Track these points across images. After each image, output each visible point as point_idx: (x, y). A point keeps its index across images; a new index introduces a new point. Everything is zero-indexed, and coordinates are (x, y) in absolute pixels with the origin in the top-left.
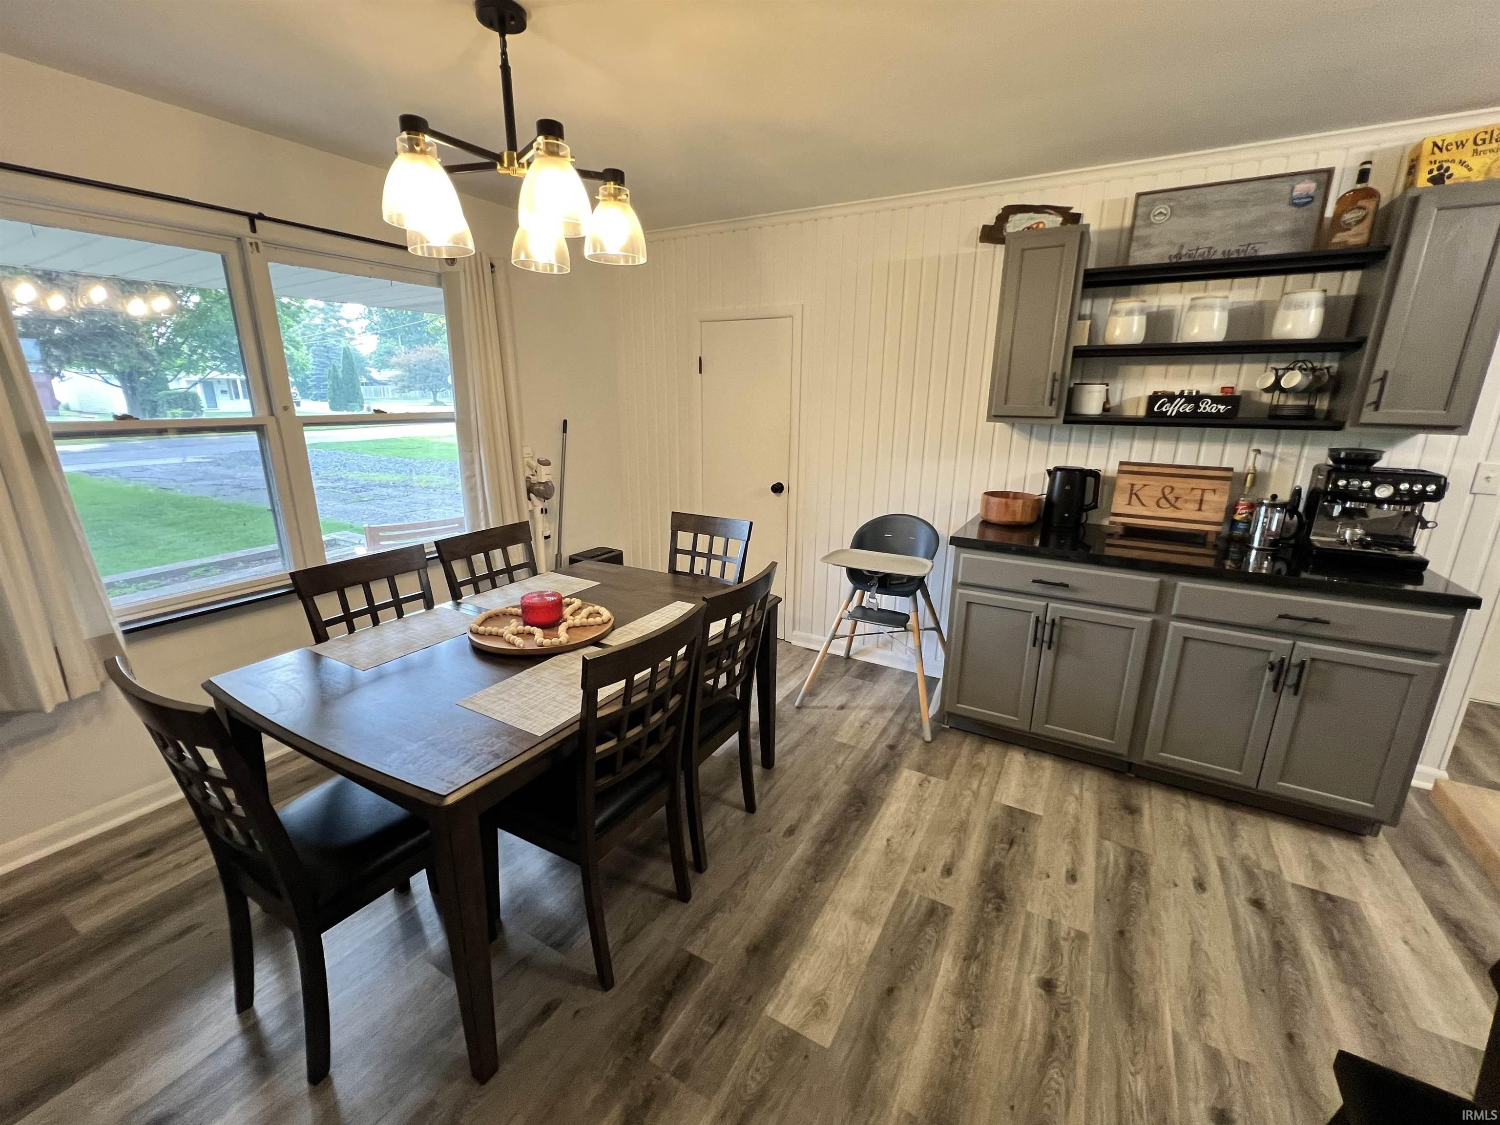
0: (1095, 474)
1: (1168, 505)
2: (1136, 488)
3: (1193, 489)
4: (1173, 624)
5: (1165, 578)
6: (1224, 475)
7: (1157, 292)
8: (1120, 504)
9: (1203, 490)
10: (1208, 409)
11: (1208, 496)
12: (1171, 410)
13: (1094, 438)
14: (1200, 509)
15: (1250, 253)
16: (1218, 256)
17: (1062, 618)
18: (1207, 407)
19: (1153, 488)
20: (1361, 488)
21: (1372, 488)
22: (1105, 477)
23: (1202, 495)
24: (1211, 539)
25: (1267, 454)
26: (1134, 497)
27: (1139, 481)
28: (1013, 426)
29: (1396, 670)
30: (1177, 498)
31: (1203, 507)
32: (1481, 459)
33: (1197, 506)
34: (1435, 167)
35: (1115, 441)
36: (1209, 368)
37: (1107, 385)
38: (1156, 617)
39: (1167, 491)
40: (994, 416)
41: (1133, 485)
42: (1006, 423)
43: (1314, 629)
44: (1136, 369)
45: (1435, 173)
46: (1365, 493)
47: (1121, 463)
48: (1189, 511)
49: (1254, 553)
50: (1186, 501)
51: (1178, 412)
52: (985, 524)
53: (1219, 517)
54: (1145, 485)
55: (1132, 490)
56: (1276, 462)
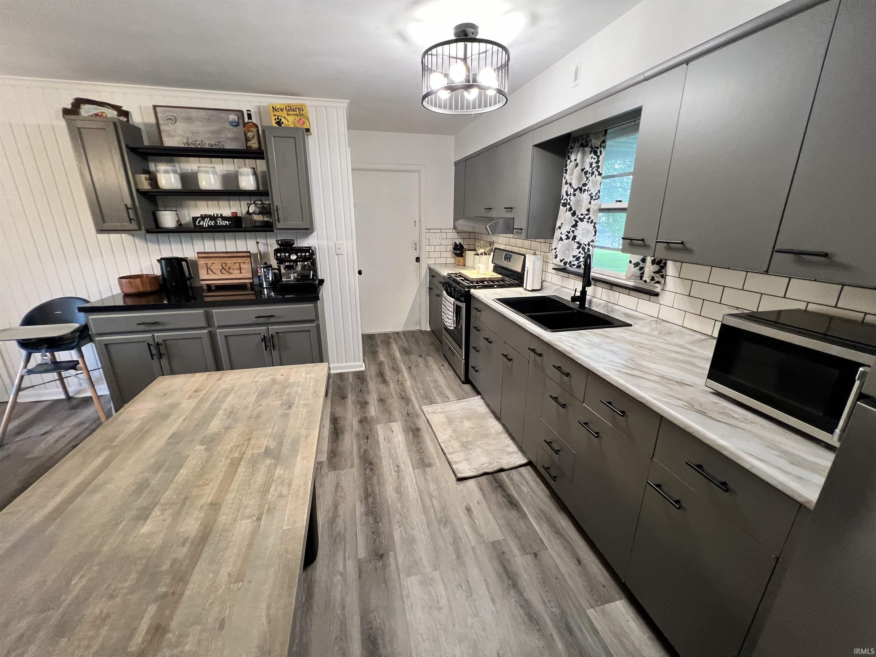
0: (185, 260)
1: (226, 272)
2: (209, 265)
3: (235, 263)
4: (218, 331)
5: (207, 309)
6: (248, 255)
7: (188, 162)
8: (203, 274)
9: (240, 263)
10: (221, 223)
11: (243, 266)
12: (206, 223)
13: (183, 240)
14: (241, 273)
15: (221, 147)
16: (207, 146)
17: (164, 341)
18: (220, 222)
19: (217, 265)
20: (286, 256)
21: (289, 256)
22: (190, 260)
23: (240, 266)
24: (249, 286)
25: (264, 244)
26: (209, 270)
27: (209, 262)
28: (133, 235)
29: (296, 330)
30: (229, 269)
31: (242, 271)
32: (335, 241)
33: (239, 271)
34: (276, 117)
35: (195, 242)
36: (216, 203)
37: (176, 211)
38: (211, 329)
39: (224, 265)
40: (101, 230)
41: (207, 264)
42: (128, 234)
43: (272, 320)
44: (192, 203)
45: (277, 120)
46: (287, 258)
47: (198, 253)
48: (236, 274)
49: (265, 290)
50: (234, 269)
51: (208, 225)
52: (126, 296)
53: (250, 275)
54: (213, 263)
55: (207, 267)
56: (269, 247)
